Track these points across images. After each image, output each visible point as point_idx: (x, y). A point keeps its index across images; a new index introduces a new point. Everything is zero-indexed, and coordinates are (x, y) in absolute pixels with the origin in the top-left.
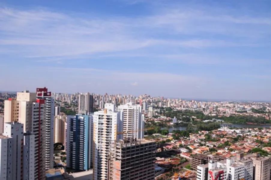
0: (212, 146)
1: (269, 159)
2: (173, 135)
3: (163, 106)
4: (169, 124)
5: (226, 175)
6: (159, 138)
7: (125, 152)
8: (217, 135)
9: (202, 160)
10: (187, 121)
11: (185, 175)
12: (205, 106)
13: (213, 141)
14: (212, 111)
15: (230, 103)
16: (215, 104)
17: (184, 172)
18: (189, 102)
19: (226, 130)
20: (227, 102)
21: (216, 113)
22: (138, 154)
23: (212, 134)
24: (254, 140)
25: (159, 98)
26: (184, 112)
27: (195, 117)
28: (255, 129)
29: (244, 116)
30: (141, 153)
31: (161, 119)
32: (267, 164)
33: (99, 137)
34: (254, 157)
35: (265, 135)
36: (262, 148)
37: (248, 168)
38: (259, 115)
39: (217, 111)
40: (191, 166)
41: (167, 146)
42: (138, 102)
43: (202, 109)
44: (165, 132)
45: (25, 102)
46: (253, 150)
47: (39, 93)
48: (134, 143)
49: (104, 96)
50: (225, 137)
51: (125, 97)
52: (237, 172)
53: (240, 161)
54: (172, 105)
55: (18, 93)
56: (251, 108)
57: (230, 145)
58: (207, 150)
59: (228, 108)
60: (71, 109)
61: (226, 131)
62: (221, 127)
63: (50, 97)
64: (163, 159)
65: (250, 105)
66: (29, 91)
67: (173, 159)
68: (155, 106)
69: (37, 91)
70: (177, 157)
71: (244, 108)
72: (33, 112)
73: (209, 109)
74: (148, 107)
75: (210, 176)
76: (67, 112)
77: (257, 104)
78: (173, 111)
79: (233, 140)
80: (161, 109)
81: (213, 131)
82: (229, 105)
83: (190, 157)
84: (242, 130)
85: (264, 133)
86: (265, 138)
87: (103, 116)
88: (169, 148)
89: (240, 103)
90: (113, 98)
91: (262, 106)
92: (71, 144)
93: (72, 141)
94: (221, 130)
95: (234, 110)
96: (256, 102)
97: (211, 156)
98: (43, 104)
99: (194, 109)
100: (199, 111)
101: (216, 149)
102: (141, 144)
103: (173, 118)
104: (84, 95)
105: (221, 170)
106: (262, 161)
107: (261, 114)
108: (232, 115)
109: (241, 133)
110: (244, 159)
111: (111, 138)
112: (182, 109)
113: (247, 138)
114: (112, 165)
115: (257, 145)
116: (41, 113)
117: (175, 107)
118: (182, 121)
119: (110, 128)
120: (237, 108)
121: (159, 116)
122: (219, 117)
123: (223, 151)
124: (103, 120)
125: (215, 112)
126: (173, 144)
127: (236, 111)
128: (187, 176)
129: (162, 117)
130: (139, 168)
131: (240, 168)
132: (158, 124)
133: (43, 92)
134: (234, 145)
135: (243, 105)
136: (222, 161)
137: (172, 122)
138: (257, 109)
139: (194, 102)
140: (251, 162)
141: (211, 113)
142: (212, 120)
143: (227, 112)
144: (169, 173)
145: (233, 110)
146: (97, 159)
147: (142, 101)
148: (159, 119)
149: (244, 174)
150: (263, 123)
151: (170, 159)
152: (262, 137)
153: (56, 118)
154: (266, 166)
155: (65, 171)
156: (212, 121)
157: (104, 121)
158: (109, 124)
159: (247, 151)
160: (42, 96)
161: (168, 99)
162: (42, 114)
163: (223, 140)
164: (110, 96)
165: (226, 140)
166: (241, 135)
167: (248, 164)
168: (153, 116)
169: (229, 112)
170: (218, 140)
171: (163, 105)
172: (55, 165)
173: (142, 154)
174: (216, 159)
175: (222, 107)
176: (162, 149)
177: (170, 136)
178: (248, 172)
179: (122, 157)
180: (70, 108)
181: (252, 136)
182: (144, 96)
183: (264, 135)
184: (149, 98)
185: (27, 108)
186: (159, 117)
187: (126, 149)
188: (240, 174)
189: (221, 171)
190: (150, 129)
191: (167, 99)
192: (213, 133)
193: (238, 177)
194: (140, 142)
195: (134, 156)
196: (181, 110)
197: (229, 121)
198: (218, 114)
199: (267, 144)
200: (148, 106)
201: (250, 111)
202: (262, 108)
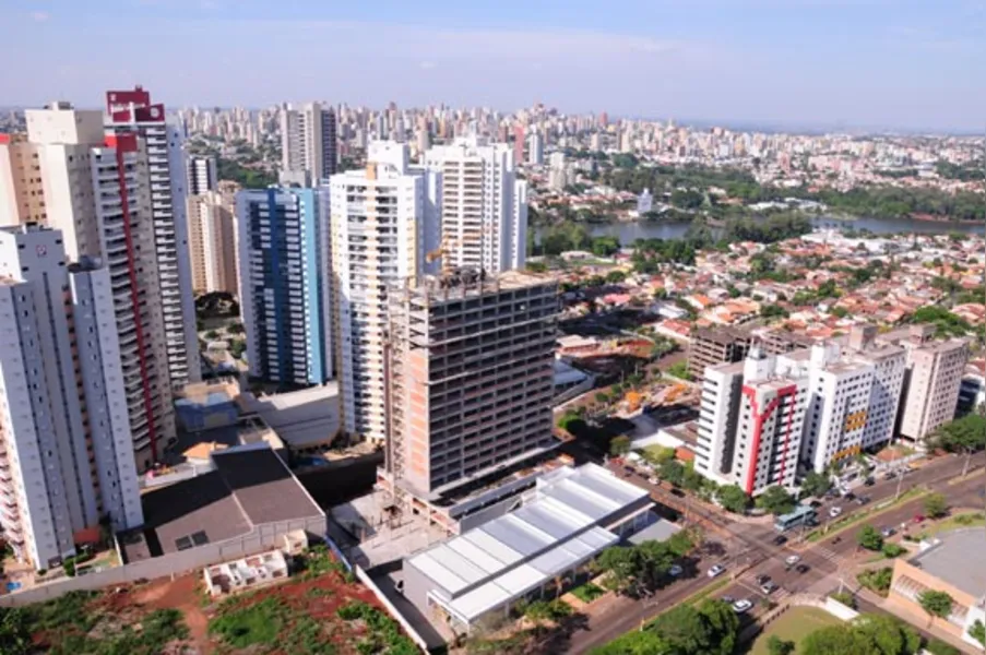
0: (773, 298)
1: (964, 345)
2: (634, 258)
3: (603, 150)
4: (624, 216)
5: (802, 400)
6: (584, 268)
7: (441, 321)
8: (796, 258)
9: (729, 346)
10: (690, 206)
11: (666, 399)
12: (761, 151)
13: (779, 281)
14: (786, 168)
15: (857, 140)
16: (802, 144)
17: (663, 387)
18: (702, 134)
19: (829, 241)
20: (849, 137)
21: (802, 178)
22: (491, 324)
23: (776, 254)
24: (928, 278)
25: (591, 118)
26: (683, 173)
27: (721, 192)
28: (939, 238)
29: (902, 190)
30: (502, 322)
31: (595, 198)
32: (954, 364)
33: (352, 267)
34: (912, 339)
35: (973, 261)
36: (951, 308)
37: (884, 377)
38: (961, 185)
39: (806, 169)
40: (688, 365)
41: (607, 297)
42: (511, 133)
43: (750, 159)
44: (607, 247)
45: (62, 148)
46: (916, 314)
47: (119, 109)
48: (474, 288)
49: (382, 114)
50: (823, 264)
51: (465, 114)
52: (844, 391)
53: (860, 353)
54: (638, 144)
55: (28, 114)
56: (936, 159)
57: (837, 296)
58: (753, 312)
59: (846, 159)
60: (262, 168)
61: (829, 245)
62: (815, 230)
63: (161, 123)
64: (591, 340)
65: (936, 147)
66: (72, 105)
67: (628, 343)
68: (575, 150)
69: (110, 102)
70: (641, 336)
71: (908, 160)
72: (96, 184)
73: (775, 160)
74: (550, 153)
75: (749, 403)
76: (245, 177)
77: (962, 145)
78: (643, 168)
79: (850, 277)
80: (595, 158)
81: (783, 244)
82: (854, 148)
83: (687, 336)
84: (889, 241)
85: (970, 252)
86: (970, 271)
87: (364, 188)
88: (617, 304)
89: (899, 141)
90: (416, 121)
91: (981, 152)
92: (259, 294)
93: (261, 283)
94: (811, 242)
95: (872, 167)
96: (958, 136)
97: (761, 332)
98: (133, 154)
99: (721, 159)
100: (736, 167)
101: (786, 309)
102: (500, 290)
103: (638, 192)
104: (300, 113)
105: (790, 383)
106: (936, 354)
107: (970, 183)
108: (862, 186)
109: (886, 253)
110: (875, 345)
111: (396, 269)
112: (675, 160)
113: (905, 271)
114: (399, 366)
115: (935, 295)
116: (128, 187)
117: (651, 153)
118: (671, 207)
119: (391, 233)
120: (883, 160)
121: (589, 188)
122: (810, 190)
123: (811, 316)
124: (365, 203)
125: (798, 173)
126: (633, 287)
127: (876, 172)
128: (672, 400)
129: (597, 189)
130: (495, 377)
131: (857, 378)
132: (583, 217)
133: (131, 107)
134: (852, 294)
135: (906, 147)
136: (798, 350)
137: (633, 209)
138: (958, 164)
139: (723, 132)
140: (900, 358)
141: (781, 176)
142: (782, 201)
143: (842, 174)
144: (607, 390)
145: (866, 166)
146: (349, 344)
147: (526, 132)
148: (586, 198)
149: (867, 397)
150: (973, 217)
151: (615, 341)
152: (957, 268)
153: (203, 201)
154: (949, 369)
155: (244, 389)
156: (782, 206)
157: (369, 209)
158: (386, 220)
159: (895, 316)
160: (132, 122)
161: (624, 121)
162: (132, 190)
163: (815, 277)
164: (408, 112)
165: (827, 278)
166: (884, 259)
167: (887, 364)
168: (567, 188)
169: (850, 173)
170: (796, 278)
171: (606, 143)
172: (207, 371)
173: (504, 327)
174: (778, 346)
175: (827, 154)
176: (592, 305)
177: (623, 259)
178: (883, 389)
179: (431, 336)
180: (258, 164)
181: (925, 265)
182: (532, 110)
183: (968, 259)
184: (553, 119)
185: (71, 172)
186: (586, 191)
187: (446, 310)
188: (854, 396)
189: (787, 385)
190: (551, 232)
191: (620, 123)
192: (781, 252)
193: (846, 407)
194: (499, 284)
195: (477, 334)
196: (673, 164)
197: (848, 208)
198: (807, 180)
199: (971, 292)
200: (548, 148)
201: (930, 170)
202: (977, 161)
